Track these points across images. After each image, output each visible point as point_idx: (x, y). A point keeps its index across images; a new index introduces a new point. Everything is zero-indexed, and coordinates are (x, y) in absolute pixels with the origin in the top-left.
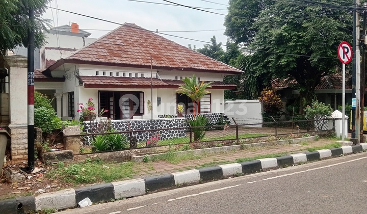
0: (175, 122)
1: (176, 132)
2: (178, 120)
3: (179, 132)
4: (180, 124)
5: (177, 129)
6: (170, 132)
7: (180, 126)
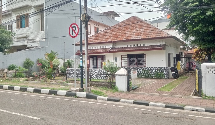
0: (99, 71)
1: (99, 76)
2: (101, 70)
3: (101, 76)
4: (102, 72)
5: (100, 74)
6: (95, 76)
7: (102, 73)
